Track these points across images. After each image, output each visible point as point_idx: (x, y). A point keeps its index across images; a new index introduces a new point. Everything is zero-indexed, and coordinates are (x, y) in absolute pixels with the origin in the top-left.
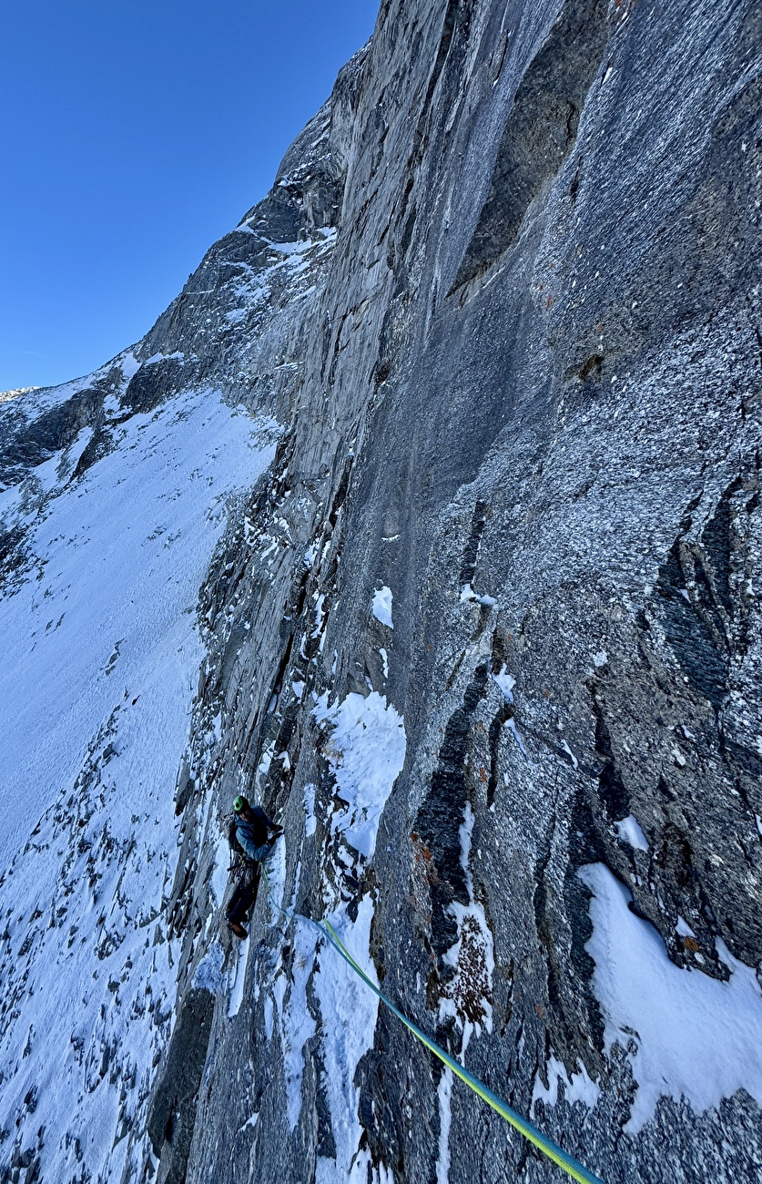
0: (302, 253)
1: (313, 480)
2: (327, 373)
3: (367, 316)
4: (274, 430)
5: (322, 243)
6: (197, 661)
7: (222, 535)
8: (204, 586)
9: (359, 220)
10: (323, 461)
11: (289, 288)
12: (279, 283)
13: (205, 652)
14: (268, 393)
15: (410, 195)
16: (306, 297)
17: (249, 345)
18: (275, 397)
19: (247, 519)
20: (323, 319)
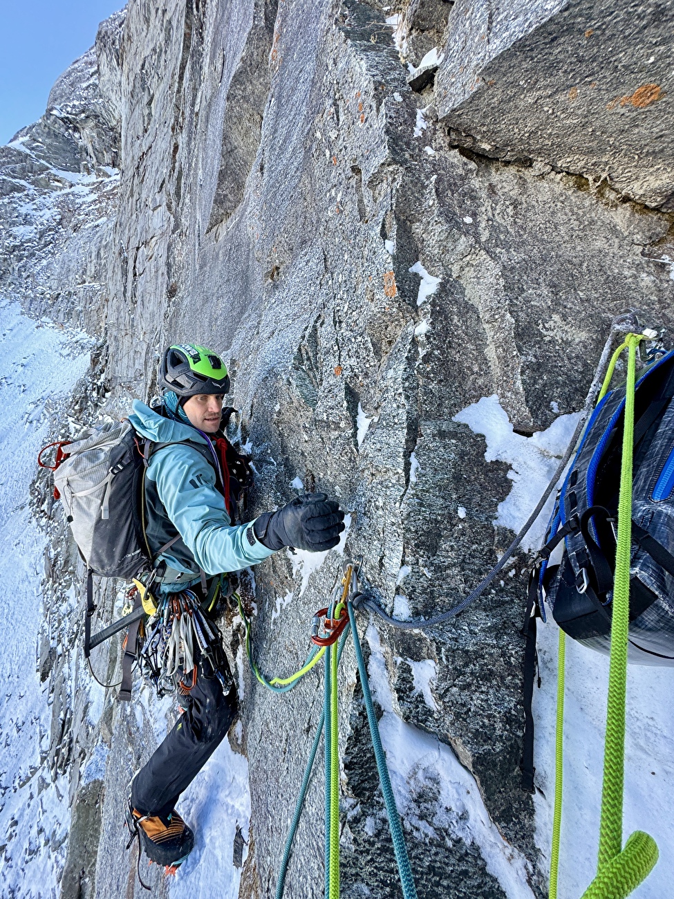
0: (88, 185)
1: (130, 382)
2: (129, 294)
3: (158, 250)
4: (85, 341)
5: (107, 180)
6: (40, 548)
7: (46, 436)
8: (34, 483)
9: (138, 168)
10: (137, 366)
11: (79, 215)
12: (68, 209)
13: (46, 540)
14: (73, 308)
15: (177, 156)
16: (98, 226)
17: (44, 262)
18: (81, 312)
19: (70, 419)
20: (118, 248)
